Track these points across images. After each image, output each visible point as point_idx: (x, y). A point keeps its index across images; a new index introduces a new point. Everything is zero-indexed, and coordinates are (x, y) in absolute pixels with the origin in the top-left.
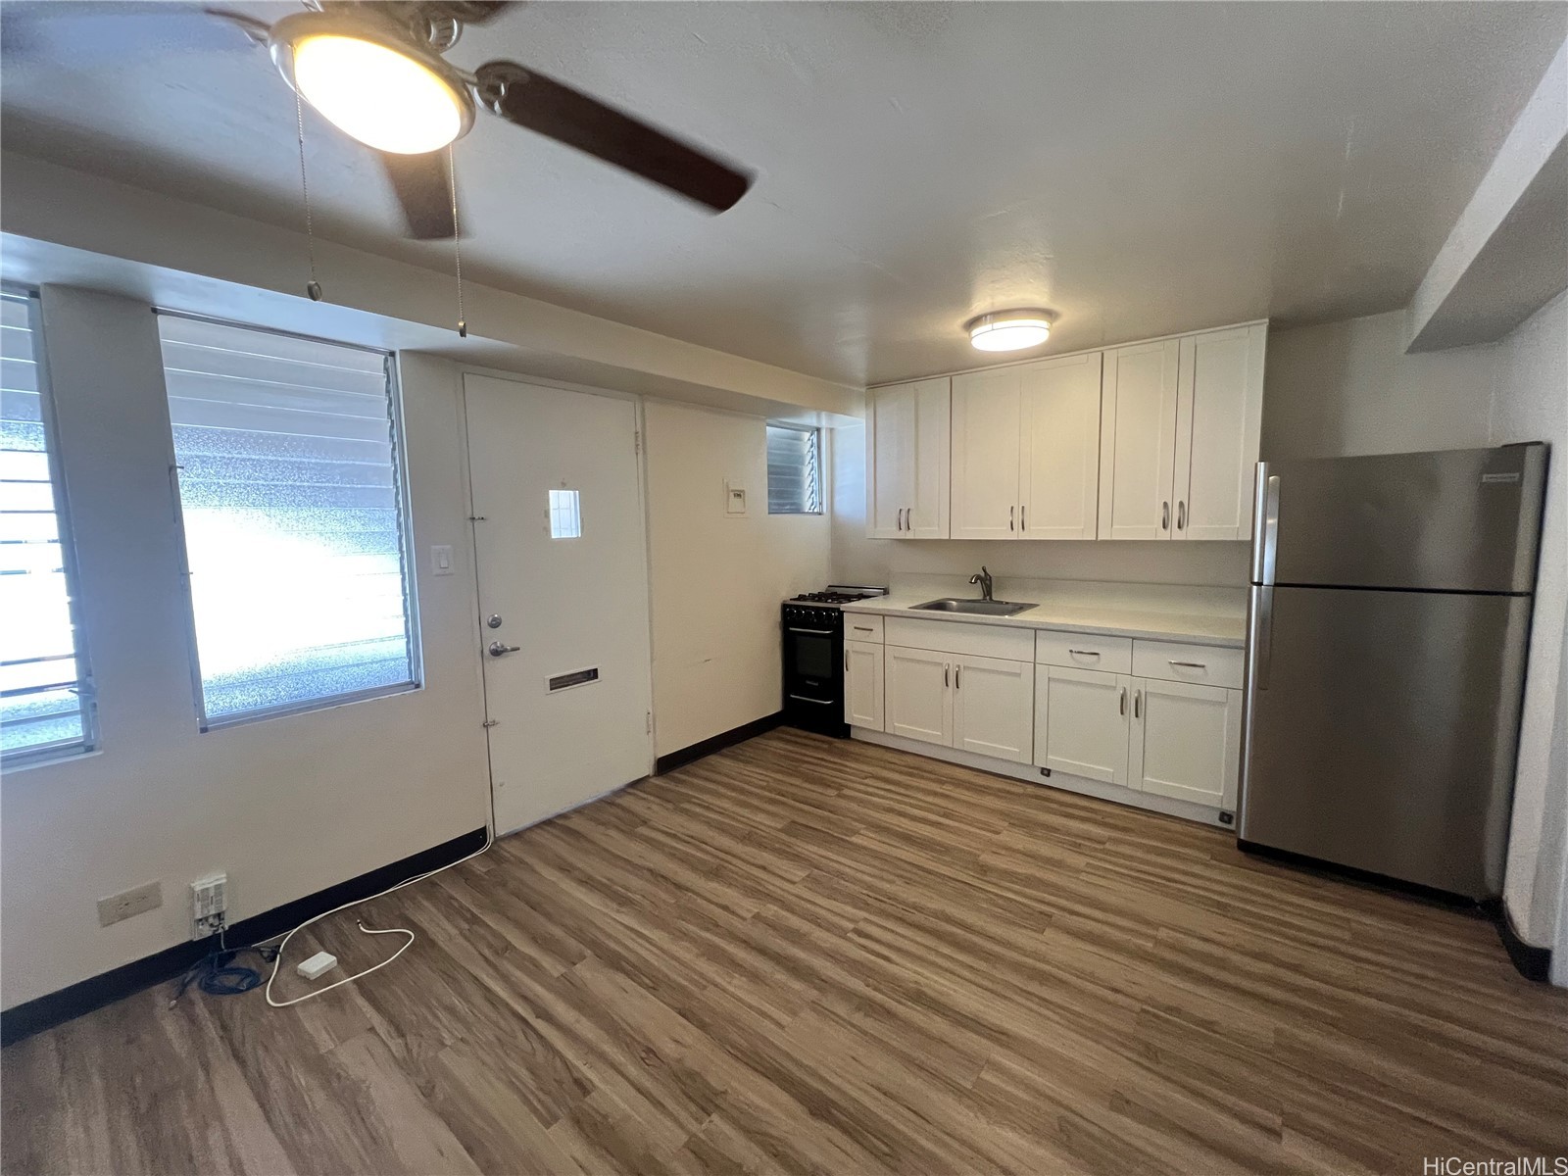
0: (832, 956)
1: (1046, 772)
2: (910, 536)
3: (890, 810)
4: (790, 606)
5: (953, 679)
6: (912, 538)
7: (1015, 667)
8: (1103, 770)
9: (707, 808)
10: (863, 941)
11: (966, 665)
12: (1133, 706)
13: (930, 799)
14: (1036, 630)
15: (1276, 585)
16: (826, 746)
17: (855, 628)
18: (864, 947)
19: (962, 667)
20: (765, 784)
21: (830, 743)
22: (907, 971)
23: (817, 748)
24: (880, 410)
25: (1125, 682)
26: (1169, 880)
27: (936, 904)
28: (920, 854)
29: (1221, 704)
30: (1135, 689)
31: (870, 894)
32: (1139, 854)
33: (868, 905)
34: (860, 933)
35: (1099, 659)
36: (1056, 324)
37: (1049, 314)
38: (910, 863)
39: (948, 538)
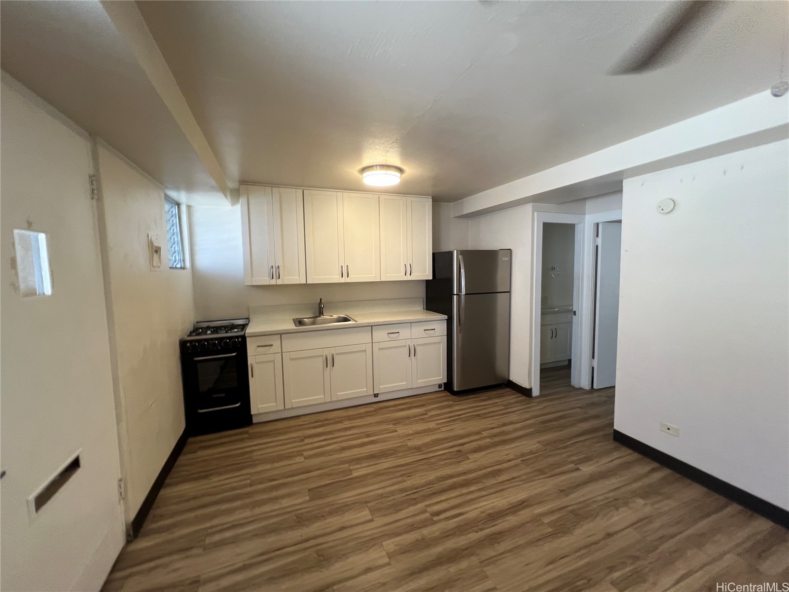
0: (447, 535)
1: (376, 395)
2: (279, 282)
3: (344, 449)
4: (186, 342)
5: (330, 362)
6: (281, 283)
7: (363, 347)
8: (402, 384)
9: (234, 527)
10: (442, 516)
11: (337, 352)
12: (412, 352)
13: (348, 433)
14: (372, 326)
15: (466, 294)
16: (246, 436)
17: (258, 346)
18: (448, 518)
19: (335, 354)
20: (249, 481)
21: (247, 433)
22: (473, 512)
23: (242, 440)
24: (252, 201)
25: (409, 342)
26: (459, 415)
27: (432, 476)
28: (388, 460)
29: (440, 343)
30: (413, 344)
31: (408, 493)
32: (439, 412)
33: (415, 499)
34: (438, 513)
35: (399, 335)
36: (404, 175)
37: (400, 170)
38: (394, 467)
39: (305, 283)
